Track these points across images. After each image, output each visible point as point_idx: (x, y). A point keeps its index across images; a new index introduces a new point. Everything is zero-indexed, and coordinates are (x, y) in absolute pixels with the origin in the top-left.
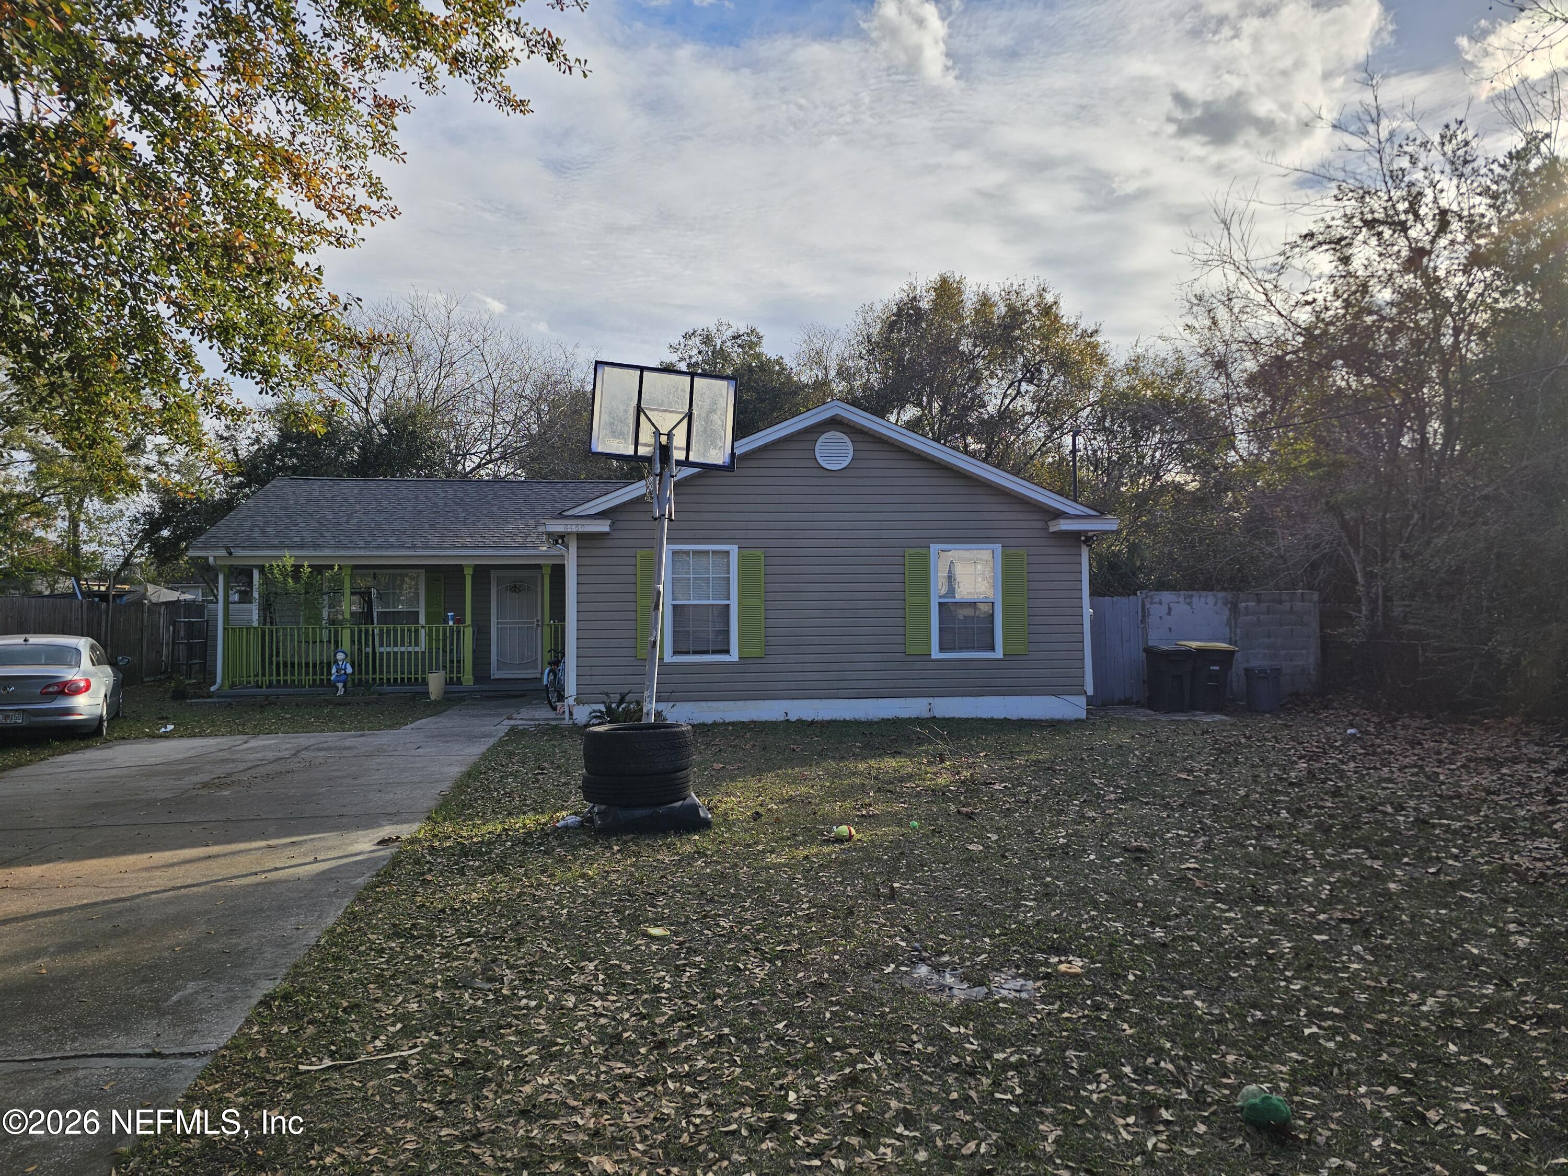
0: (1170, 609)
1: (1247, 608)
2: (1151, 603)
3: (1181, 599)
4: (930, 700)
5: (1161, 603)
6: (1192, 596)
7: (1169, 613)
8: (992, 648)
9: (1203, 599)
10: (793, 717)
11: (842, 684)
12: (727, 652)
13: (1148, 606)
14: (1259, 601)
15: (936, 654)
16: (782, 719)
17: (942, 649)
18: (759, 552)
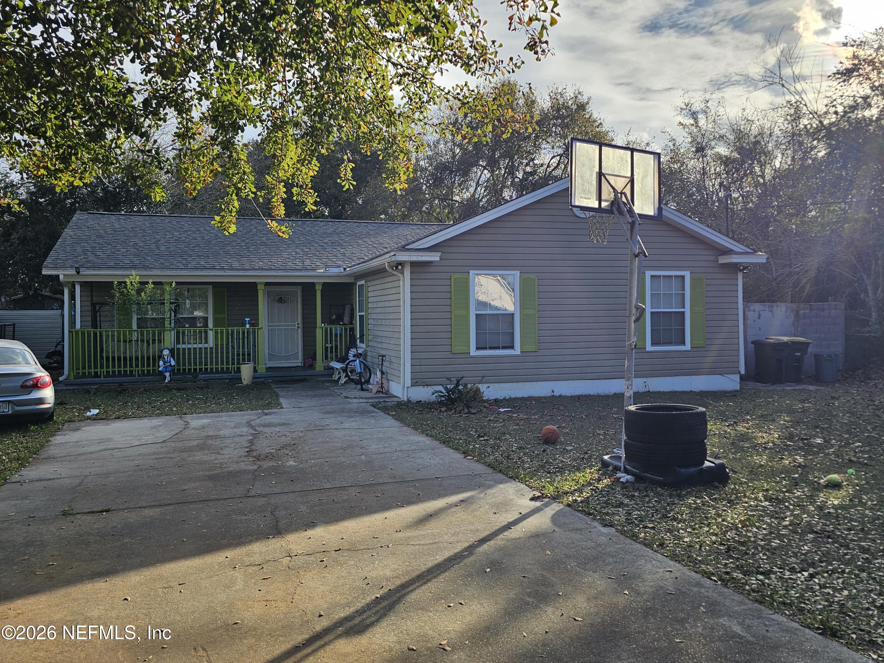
0: (760, 315)
1: (804, 314)
2: (749, 311)
3: (767, 308)
4: (645, 379)
5: (754, 311)
6: (772, 306)
7: (759, 318)
8: (683, 343)
9: (779, 308)
10: (557, 394)
11: (589, 370)
12: (512, 347)
13: (747, 313)
14: (811, 309)
15: (649, 347)
16: (549, 394)
17: (653, 344)
18: (533, 276)
